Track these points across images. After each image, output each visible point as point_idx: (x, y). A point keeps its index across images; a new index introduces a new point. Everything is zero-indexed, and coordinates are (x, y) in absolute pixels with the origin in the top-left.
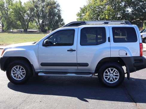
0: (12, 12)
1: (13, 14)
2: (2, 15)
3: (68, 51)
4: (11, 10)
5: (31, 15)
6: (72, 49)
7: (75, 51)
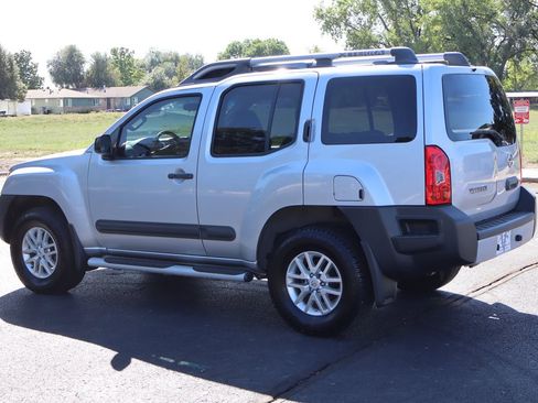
0: (435, 22)
1: (438, 28)
2: (395, 37)
3: (171, 176)
4: (433, 13)
5: (515, 30)
6: (182, 171)
7: (190, 176)
